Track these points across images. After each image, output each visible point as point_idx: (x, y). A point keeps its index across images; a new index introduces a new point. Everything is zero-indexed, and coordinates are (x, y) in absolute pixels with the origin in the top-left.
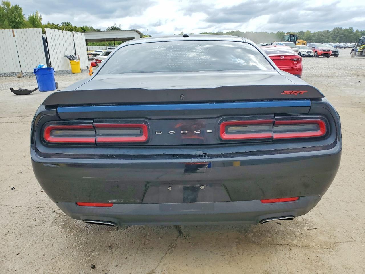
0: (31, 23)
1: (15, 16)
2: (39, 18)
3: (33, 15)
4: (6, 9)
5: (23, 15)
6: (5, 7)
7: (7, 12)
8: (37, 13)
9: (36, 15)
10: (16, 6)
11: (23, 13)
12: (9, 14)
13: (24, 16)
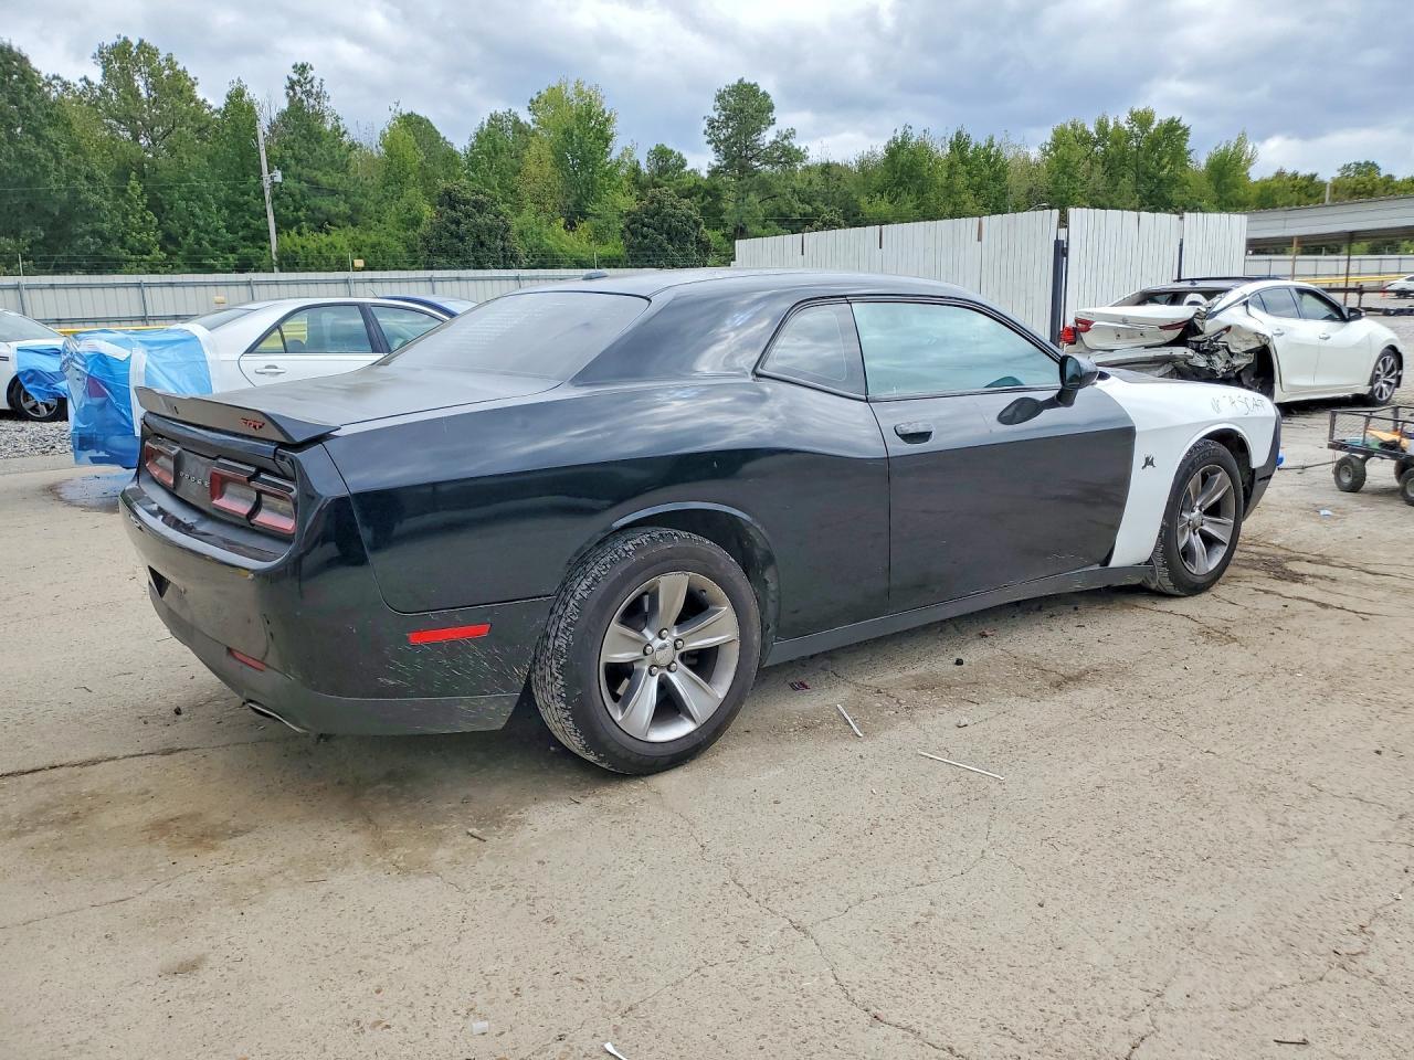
0: (1210, 179)
1: (1161, 158)
2: (1244, 158)
3: (1226, 150)
4: (1137, 136)
5: (1189, 153)
6: (1136, 129)
7: (1138, 147)
8: (1241, 141)
9: (1235, 148)
10: (1172, 120)
11: (1188, 147)
12: (1141, 154)
13: (1191, 157)
